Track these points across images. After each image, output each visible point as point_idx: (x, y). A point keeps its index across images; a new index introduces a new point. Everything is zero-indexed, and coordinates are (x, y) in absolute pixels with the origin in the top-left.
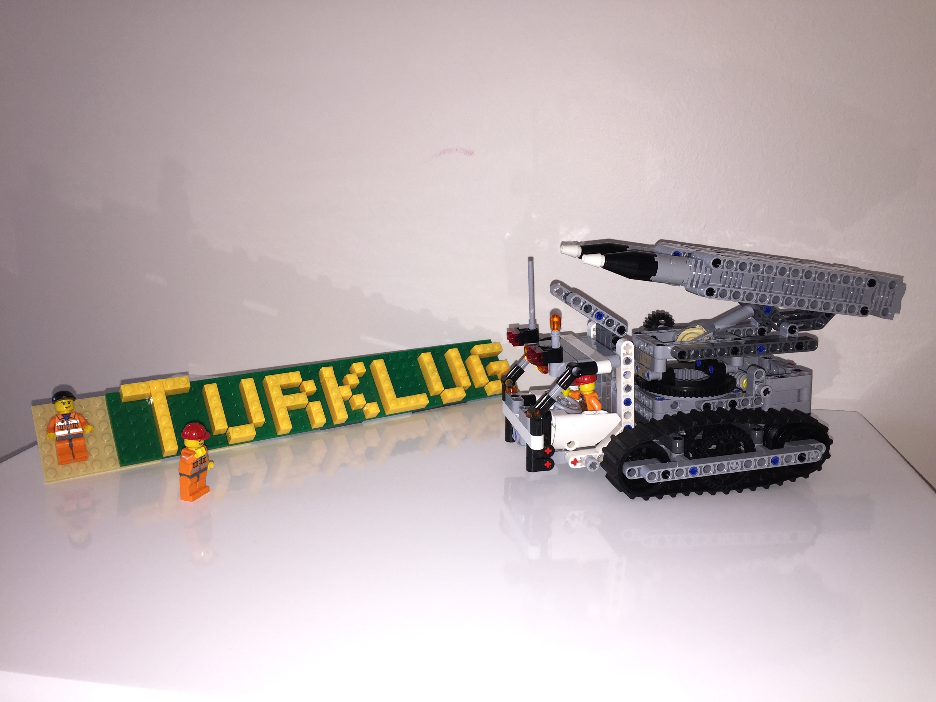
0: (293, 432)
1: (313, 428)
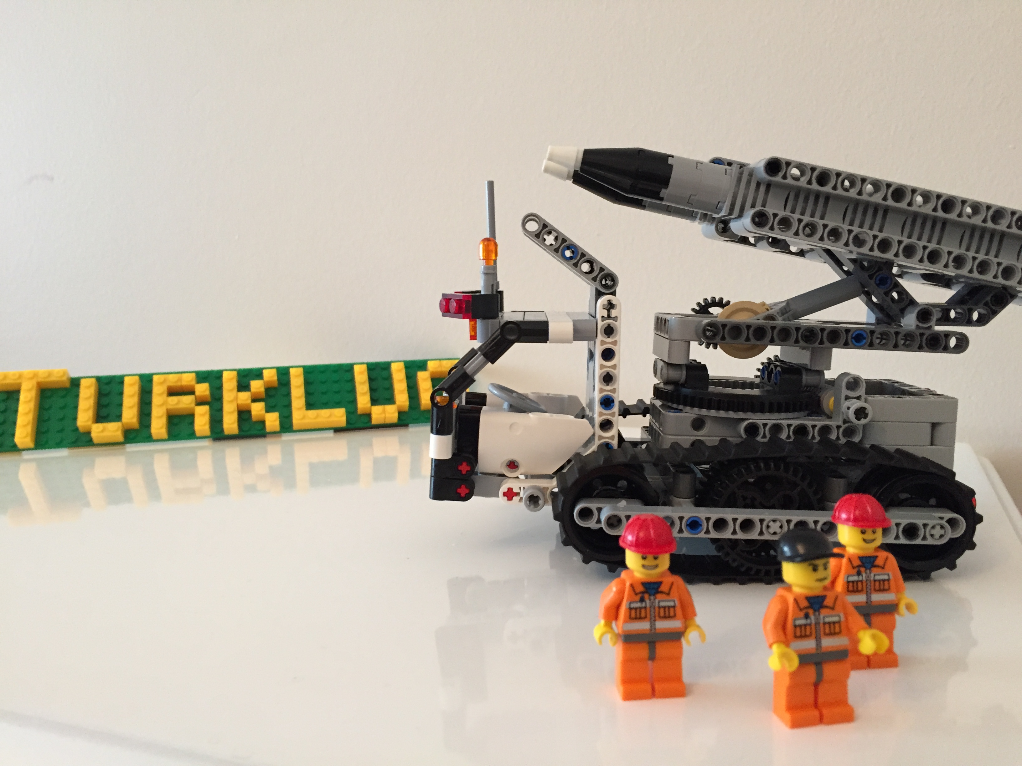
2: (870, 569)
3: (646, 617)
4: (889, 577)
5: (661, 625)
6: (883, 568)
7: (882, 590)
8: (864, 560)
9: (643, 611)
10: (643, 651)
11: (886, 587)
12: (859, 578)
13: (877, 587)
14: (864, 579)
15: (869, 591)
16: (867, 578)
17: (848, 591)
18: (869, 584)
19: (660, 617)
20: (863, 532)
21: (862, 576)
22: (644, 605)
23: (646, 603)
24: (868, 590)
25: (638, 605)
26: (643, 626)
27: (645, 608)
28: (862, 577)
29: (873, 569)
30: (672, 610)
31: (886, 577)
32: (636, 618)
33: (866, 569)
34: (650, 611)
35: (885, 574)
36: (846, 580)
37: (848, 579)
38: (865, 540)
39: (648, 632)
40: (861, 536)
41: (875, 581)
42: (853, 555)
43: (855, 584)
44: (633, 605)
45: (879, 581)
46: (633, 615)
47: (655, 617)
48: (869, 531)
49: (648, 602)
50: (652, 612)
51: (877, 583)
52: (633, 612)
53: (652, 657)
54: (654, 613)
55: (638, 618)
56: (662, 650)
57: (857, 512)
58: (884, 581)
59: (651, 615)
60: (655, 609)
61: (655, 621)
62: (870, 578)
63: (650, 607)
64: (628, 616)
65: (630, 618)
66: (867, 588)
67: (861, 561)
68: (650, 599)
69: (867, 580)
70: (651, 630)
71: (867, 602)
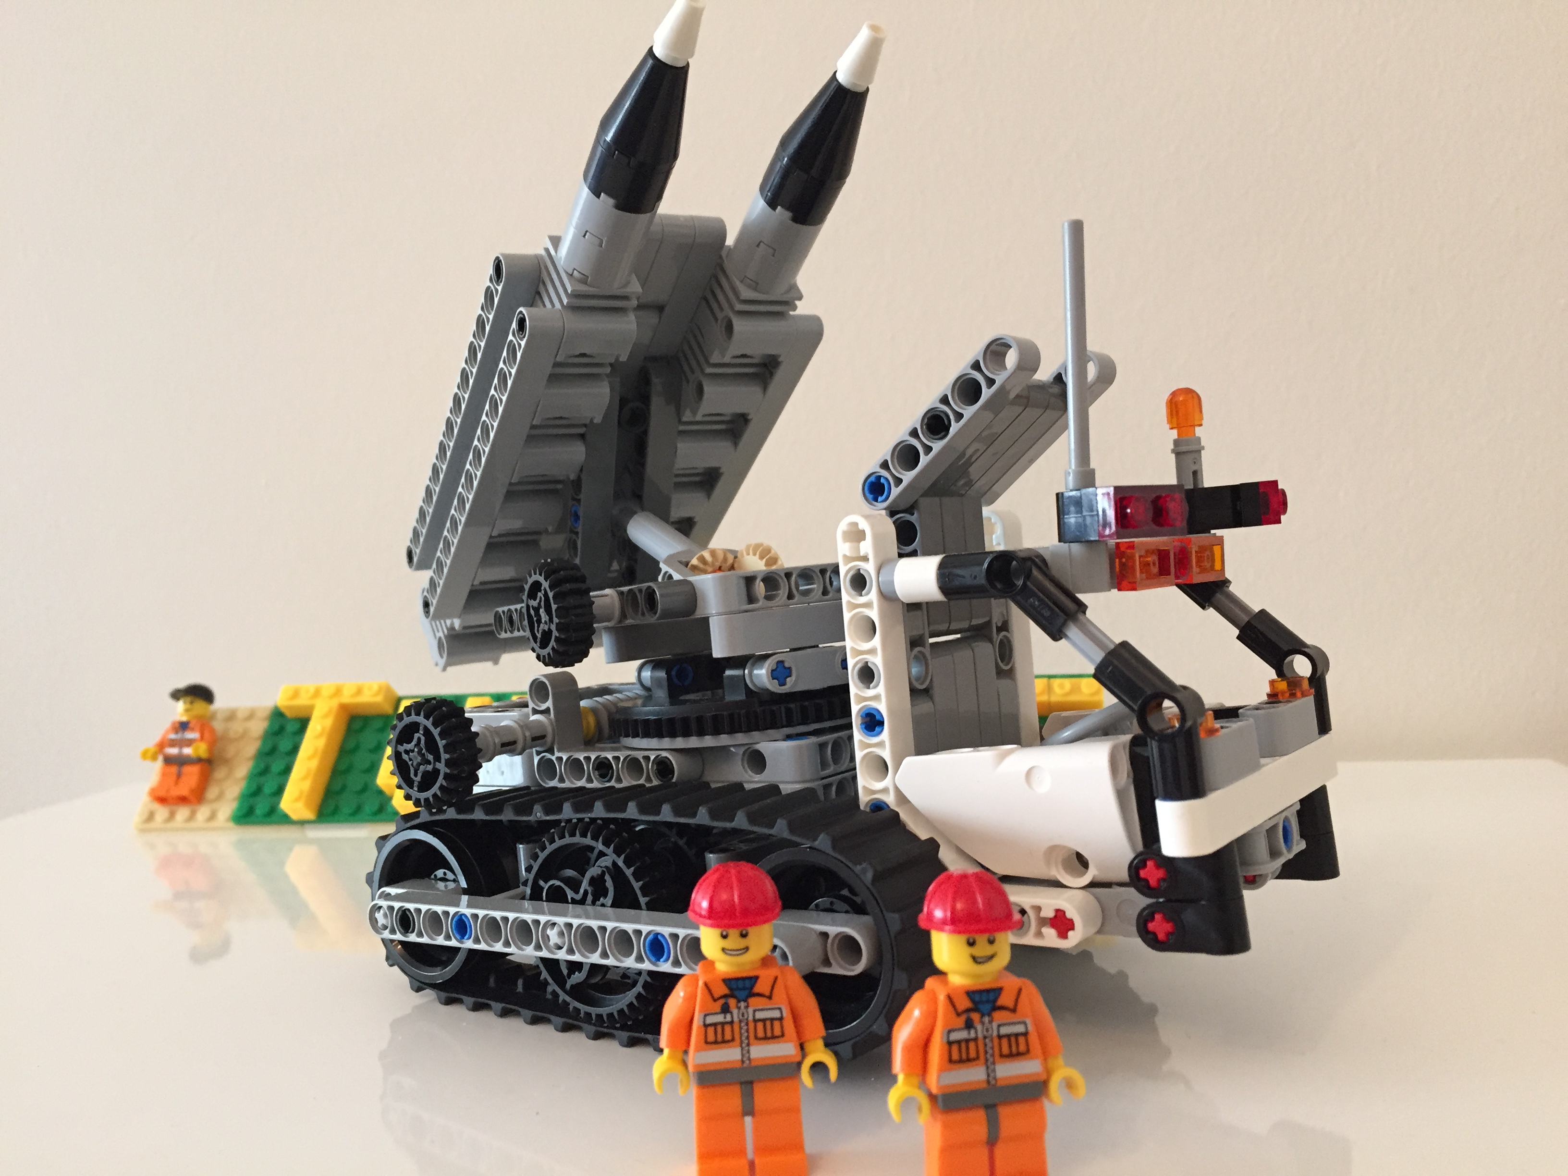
2: (989, 1015)
3: (732, 1039)
4: (1026, 1028)
5: (761, 1052)
6: (1014, 1010)
7: (1014, 1055)
8: (977, 998)
9: (728, 1029)
10: (732, 1099)
11: (1022, 1048)
12: (969, 1033)
13: (1005, 1050)
14: (980, 1035)
15: (991, 1060)
16: (985, 1033)
17: (951, 1061)
18: (989, 1045)
19: (756, 1038)
20: (971, 944)
21: (976, 1029)
22: (728, 1018)
23: (732, 1014)
24: (988, 1056)
25: (720, 1018)
26: (730, 1055)
27: (732, 1023)
28: (976, 1032)
29: (997, 1015)
30: (777, 1024)
31: (1020, 1029)
32: (716, 1042)
33: (983, 1015)
34: (741, 1028)
35: (1019, 1023)
36: (945, 1040)
37: (948, 1037)
38: (975, 959)
39: (739, 1065)
40: (967, 951)
41: (1000, 1037)
42: (956, 989)
43: (963, 1045)
44: (709, 1020)
45: (1008, 1036)
46: (711, 1036)
47: (748, 1038)
48: (981, 940)
49: (735, 1012)
50: (743, 1031)
51: (1005, 1042)
52: (711, 1030)
53: (749, 1109)
54: (747, 1031)
55: (720, 1041)
56: (763, 1095)
57: (959, 906)
58: (1017, 1035)
59: (741, 1034)
60: (747, 1024)
61: (748, 1045)
62: (990, 1032)
63: (740, 1021)
64: (703, 1037)
65: (706, 1042)
66: (986, 1052)
67: (972, 1000)
68: (739, 1008)
69: (985, 1038)
70: (743, 1062)
71: (988, 1082)
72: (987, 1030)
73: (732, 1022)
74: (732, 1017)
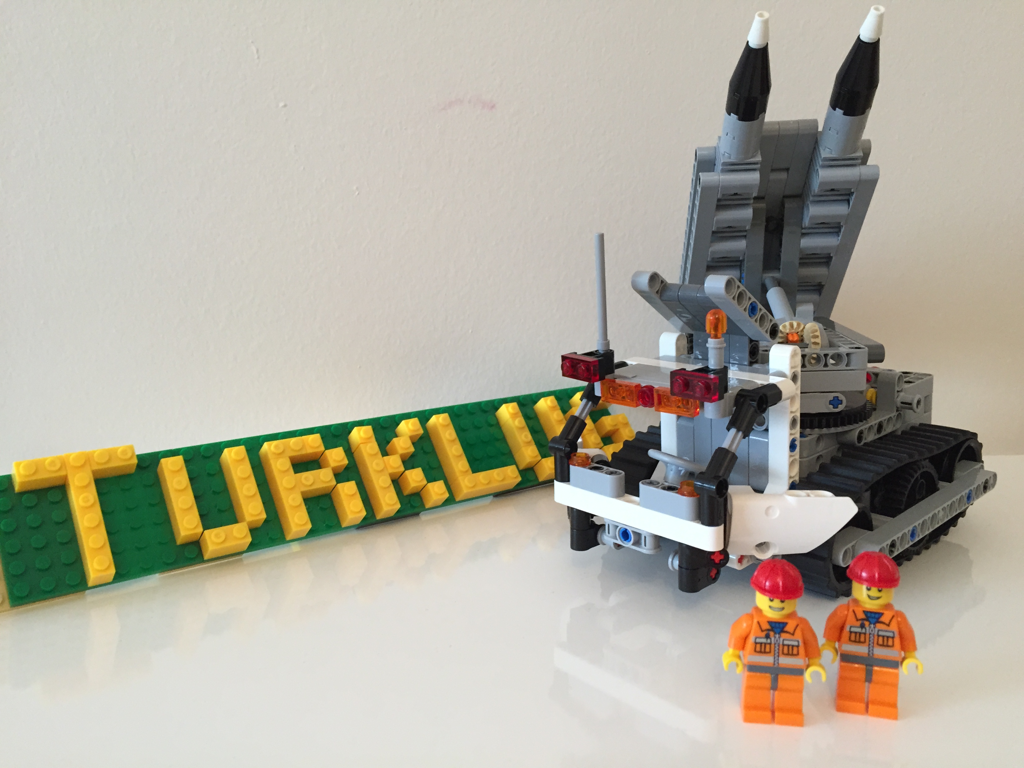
0: (312, 533)
1: (343, 526)
3: (770, 652)
4: (894, 635)
5: (785, 661)
6: (888, 625)
7: (885, 646)
8: (869, 615)
9: (768, 646)
10: (766, 680)
11: (890, 643)
13: (880, 642)
14: (868, 632)
17: (852, 640)
18: (872, 638)
19: (783, 653)
20: (870, 590)
21: (866, 629)
22: (769, 641)
23: (771, 639)
24: (871, 643)
25: (764, 640)
26: (768, 660)
30: (795, 648)
31: (890, 634)
32: (760, 652)
34: (775, 647)
37: (851, 629)
38: (870, 597)
39: (772, 666)
41: (878, 636)
43: (858, 635)
44: (758, 640)
45: (883, 636)
46: (758, 649)
47: (778, 653)
48: (874, 589)
49: (773, 639)
50: (776, 649)
51: (881, 638)
52: (758, 646)
53: (774, 687)
54: (779, 649)
55: (763, 652)
56: (784, 681)
58: (888, 637)
59: (775, 651)
60: (779, 646)
61: (778, 656)
62: (873, 632)
63: (775, 644)
64: (754, 649)
65: (755, 651)
66: (870, 641)
67: (866, 615)
68: (775, 637)
69: (870, 634)
70: (774, 664)
71: (869, 654)
72: (872, 631)
73: (770, 644)
74: (771, 641)
